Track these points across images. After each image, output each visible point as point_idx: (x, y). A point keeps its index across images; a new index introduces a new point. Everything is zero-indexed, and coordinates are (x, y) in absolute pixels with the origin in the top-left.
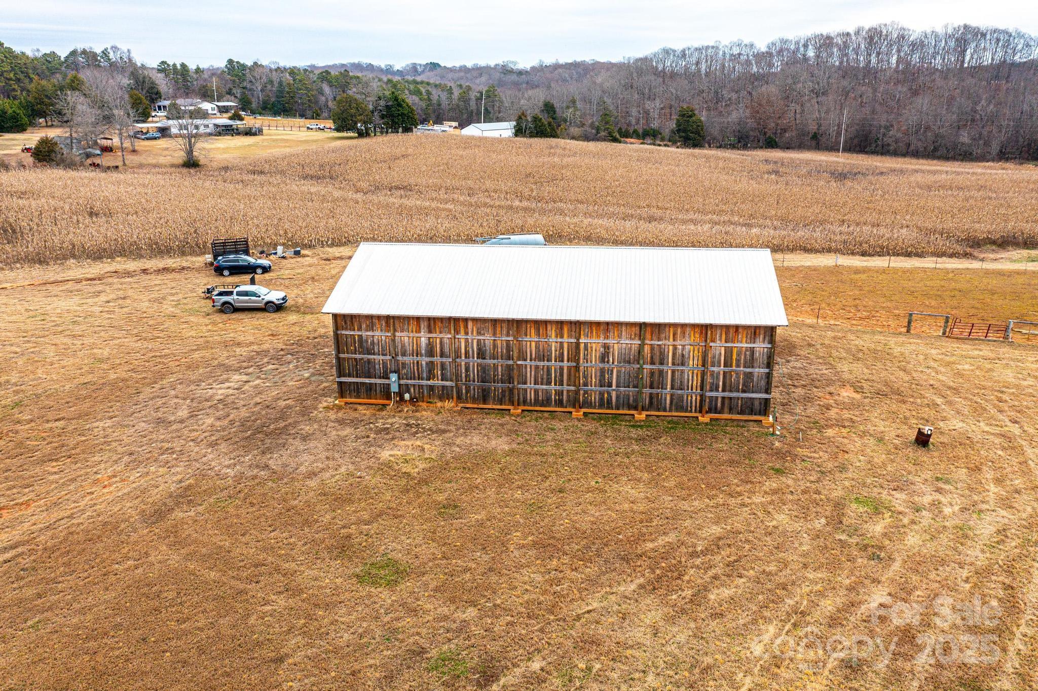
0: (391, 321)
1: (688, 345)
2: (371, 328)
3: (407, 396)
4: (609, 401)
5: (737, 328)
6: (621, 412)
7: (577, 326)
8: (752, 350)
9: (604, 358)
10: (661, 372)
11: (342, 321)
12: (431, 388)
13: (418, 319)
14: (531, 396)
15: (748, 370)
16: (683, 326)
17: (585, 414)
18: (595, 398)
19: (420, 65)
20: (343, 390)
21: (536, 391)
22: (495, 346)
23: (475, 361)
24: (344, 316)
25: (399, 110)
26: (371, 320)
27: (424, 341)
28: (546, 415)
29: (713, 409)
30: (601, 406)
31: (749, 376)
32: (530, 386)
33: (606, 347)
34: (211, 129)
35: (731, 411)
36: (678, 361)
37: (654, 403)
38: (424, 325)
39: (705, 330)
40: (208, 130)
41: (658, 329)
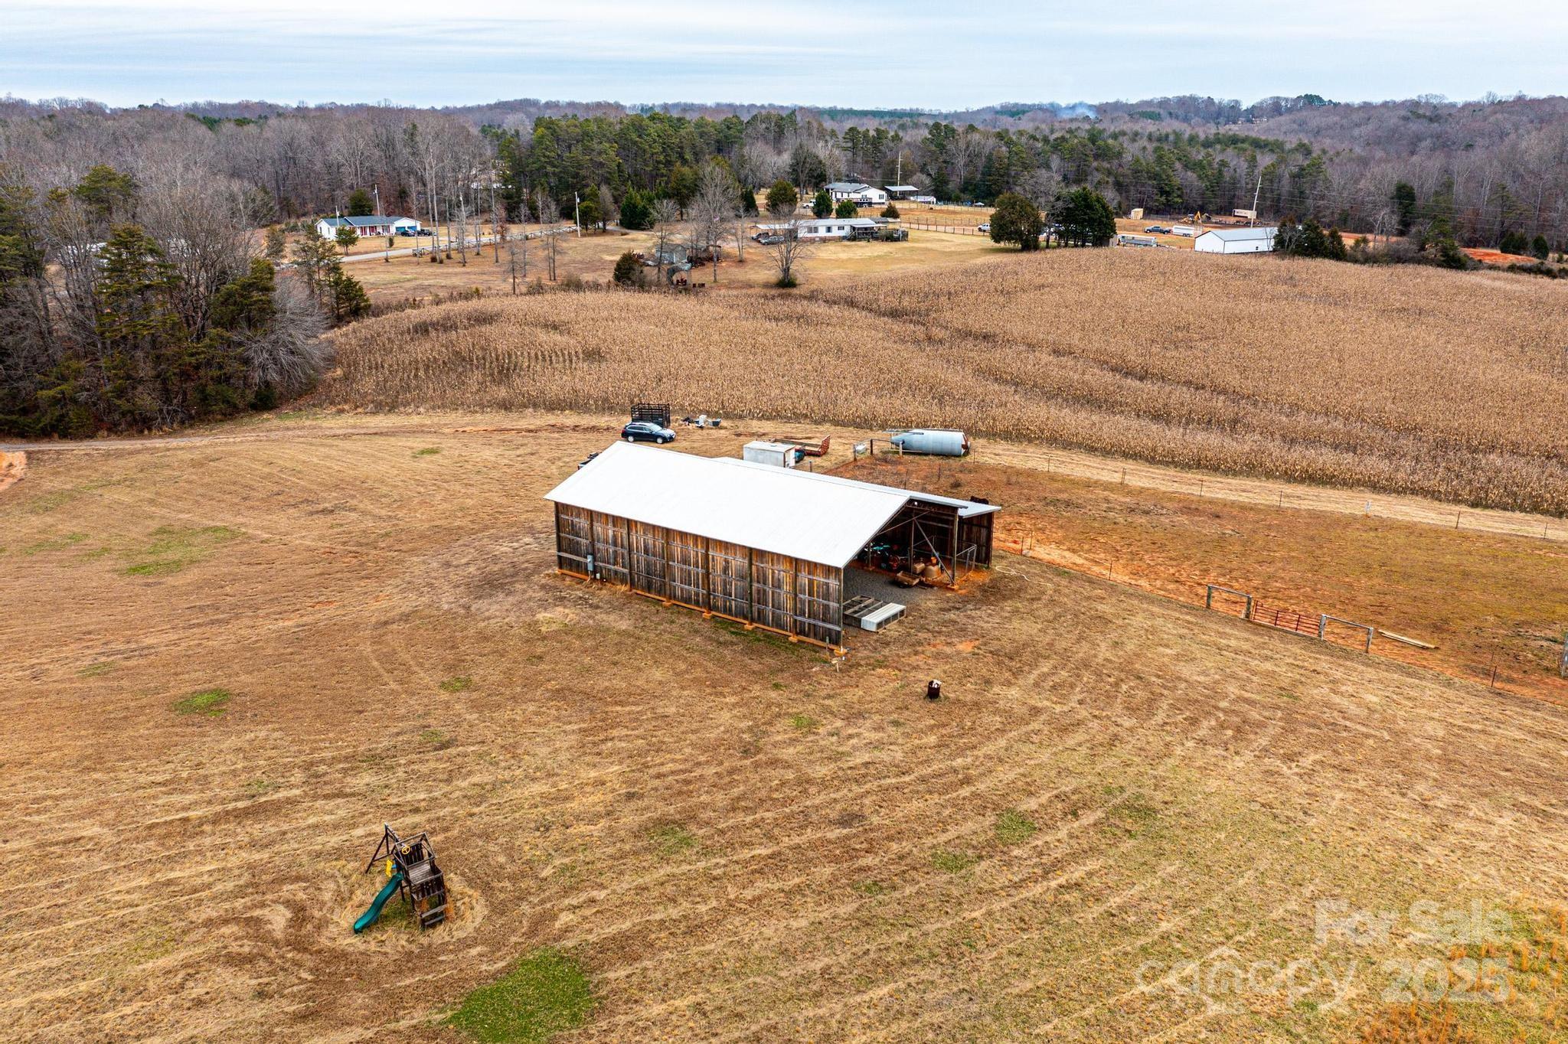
0: (591, 515)
1: (784, 574)
2: (578, 516)
3: (598, 576)
4: (730, 610)
5: (816, 564)
6: (738, 620)
7: (707, 542)
8: (827, 584)
9: (725, 570)
10: (765, 591)
11: (560, 508)
12: (616, 572)
13: (607, 515)
14: (678, 593)
15: (825, 602)
16: (779, 555)
17: (714, 617)
18: (720, 603)
19: (1287, 100)
20: (561, 562)
21: (682, 589)
22: (655, 546)
23: (643, 557)
24: (563, 505)
25: (1085, 214)
26: (579, 511)
27: (610, 533)
28: (685, 611)
29: (802, 632)
30: (725, 612)
31: (826, 607)
32: (677, 583)
33: (727, 561)
34: (846, 232)
35: (815, 636)
36: (776, 584)
37: (761, 618)
38: (610, 520)
39: (796, 563)
40: (842, 233)
41: (762, 554)
